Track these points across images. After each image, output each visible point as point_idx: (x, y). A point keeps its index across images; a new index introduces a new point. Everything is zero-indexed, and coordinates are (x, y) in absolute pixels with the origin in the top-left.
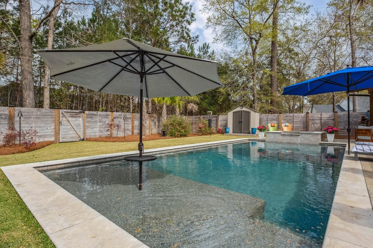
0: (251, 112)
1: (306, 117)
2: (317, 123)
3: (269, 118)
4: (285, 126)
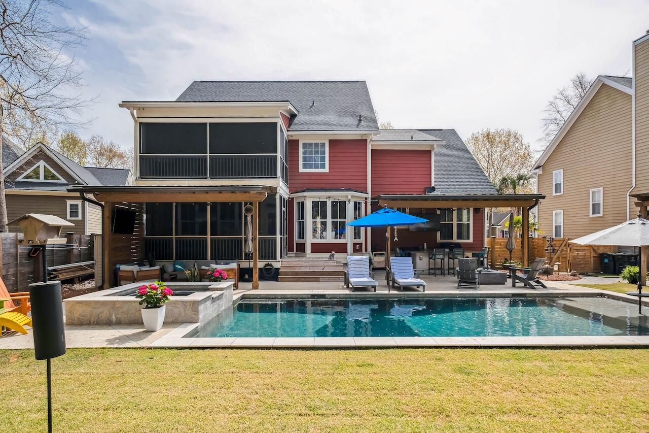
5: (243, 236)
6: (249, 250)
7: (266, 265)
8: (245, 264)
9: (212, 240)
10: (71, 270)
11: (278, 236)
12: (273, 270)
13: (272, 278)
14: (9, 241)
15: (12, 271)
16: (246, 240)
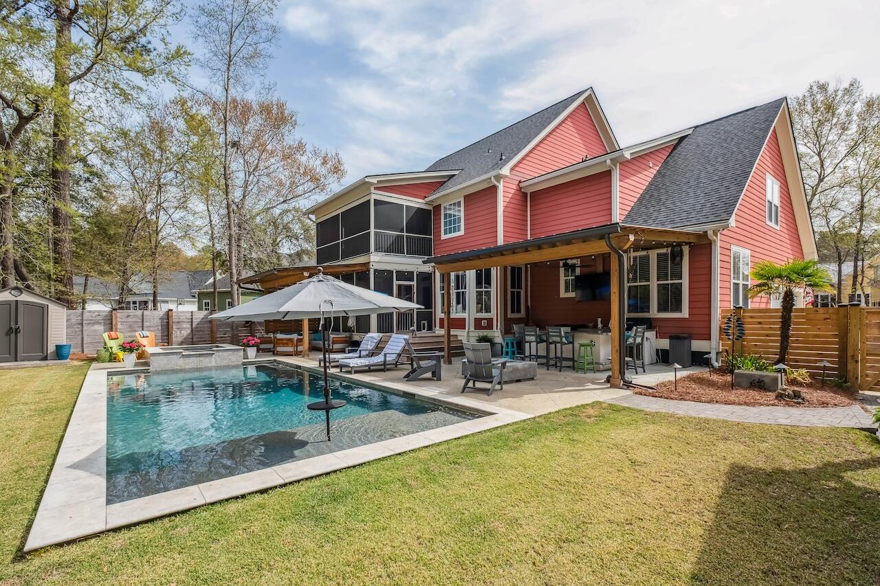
0: (50, 305)
1: (166, 317)
2: (185, 328)
3: (86, 320)
4: (142, 336)
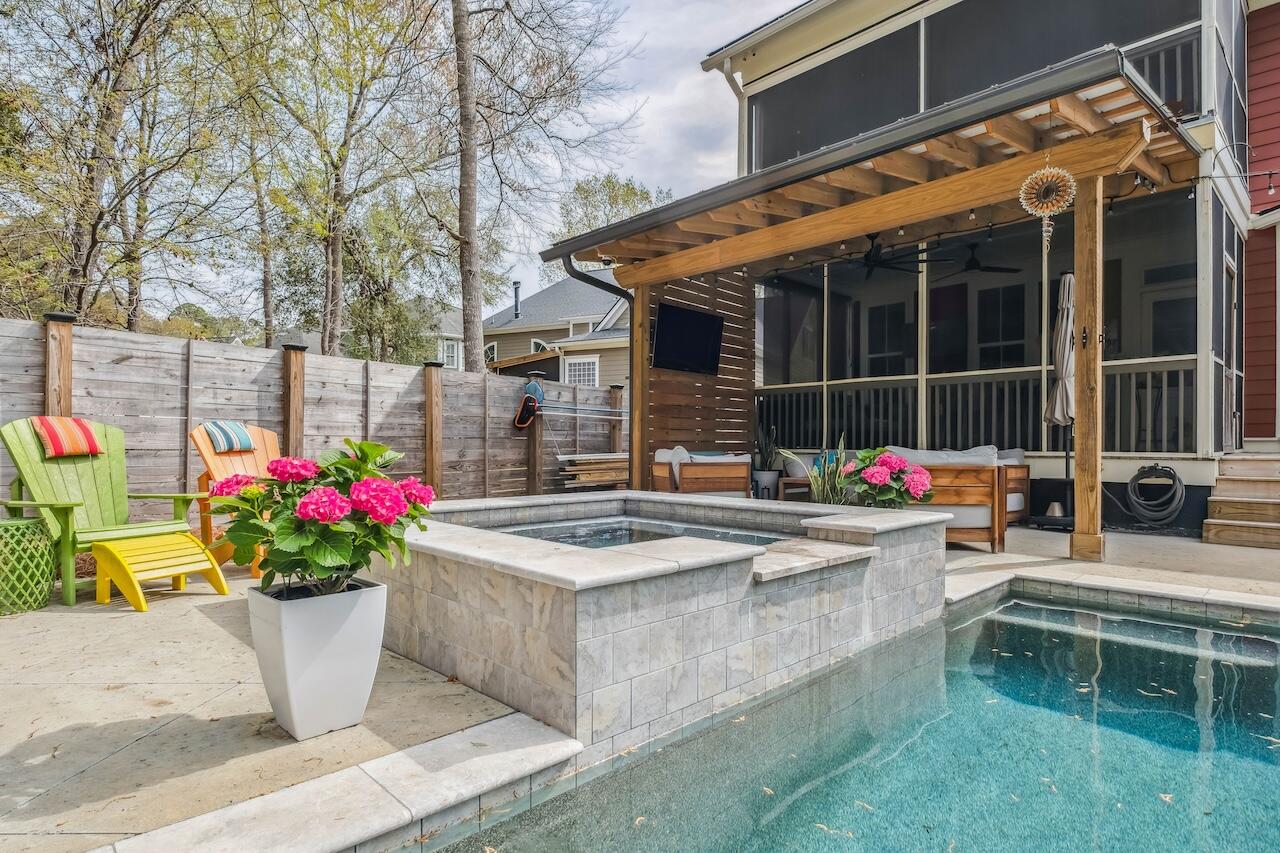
5: (1045, 368)
6: (1065, 414)
7: (1144, 472)
8: (1048, 466)
9: (932, 388)
10: (611, 465)
11: (1206, 359)
12: (1180, 492)
13: (1169, 525)
14: (468, 391)
15: (473, 454)
16: (1054, 379)
